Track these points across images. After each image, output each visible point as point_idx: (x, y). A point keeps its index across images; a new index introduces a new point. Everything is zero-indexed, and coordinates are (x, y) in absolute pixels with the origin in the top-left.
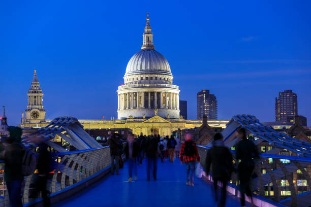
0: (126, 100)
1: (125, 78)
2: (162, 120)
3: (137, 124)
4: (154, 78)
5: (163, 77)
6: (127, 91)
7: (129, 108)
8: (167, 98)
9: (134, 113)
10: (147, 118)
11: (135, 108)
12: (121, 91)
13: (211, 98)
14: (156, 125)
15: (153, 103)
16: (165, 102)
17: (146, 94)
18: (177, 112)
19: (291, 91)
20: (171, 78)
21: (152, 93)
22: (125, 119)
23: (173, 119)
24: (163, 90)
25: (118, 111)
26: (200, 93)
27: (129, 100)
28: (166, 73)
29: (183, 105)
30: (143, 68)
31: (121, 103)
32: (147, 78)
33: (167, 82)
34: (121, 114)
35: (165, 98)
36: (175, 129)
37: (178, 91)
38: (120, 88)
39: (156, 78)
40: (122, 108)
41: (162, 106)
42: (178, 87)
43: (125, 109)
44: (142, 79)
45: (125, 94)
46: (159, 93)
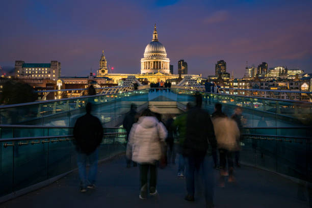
1: (144, 55)
2: (161, 74)
3: (150, 76)
4: (158, 55)
5: (162, 54)
6: (145, 61)
7: (146, 69)
9: (149, 71)
10: (155, 73)
11: (149, 69)
12: (143, 61)
13: (185, 64)
14: (159, 77)
15: (157, 67)
16: (163, 66)
17: (154, 62)
18: (168, 71)
20: (166, 55)
21: (157, 62)
22: (144, 74)
23: (166, 74)
24: (162, 61)
25: (141, 70)
26: (179, 62)
27: (146, 65)
28: (163, 52)
29: (171, 67)
30: (153, 50)
31: (143, 66)
32: (154, 55)
33: (163, 56)
34: (143, 71)
35: (163, 64)
36: (167, 79)
37: (169, 61)
38: (142, 59)
40: (143, 68)
41: (162, 68)
42: (169, 59)
44: (152, 55)
46: (160, 62)
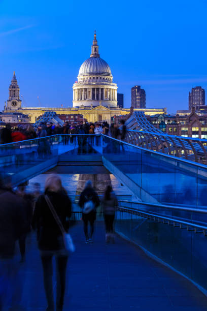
0: (79, 94)
1: (78, 78)
2: (104, 109)
3: (87, 112)
4: (99, 78)
5: (106, 77)
6: (79, 88)
7: (81, 99)
8: (109, 92)
9: (85, 103)
10: (94, 107)
11: (85, 99)
12: (75, 87)
13: (142, 93)
14: (100, 112)
15: (98, 95)
16: (106, 95)
17: (93, 89)
18: (115, 103)
19: (201, 87)
20: (112, 78)
21: (98, 89)
22: (78, 107)
23: (112, 108)
24: (105, 87)
25: (73, 102)
26: (133, 88)
27: (81, 94)
28: (108, 74)
29: (120, 97)
30: (92, 71)
31: (75, 96)
32: (94, 78)
33: (109, 81)
34: (75, 104)
35: (106, 92)
36: (113, 115)
37: (116, 88)
38: (74, 85)
39: (101, 78)
40: (76, 99)
41: (104, 98)
42: (116, 85)
43: (78, 100)
44: (90, 78)
45: (78, 89)
46: (102, 89)
